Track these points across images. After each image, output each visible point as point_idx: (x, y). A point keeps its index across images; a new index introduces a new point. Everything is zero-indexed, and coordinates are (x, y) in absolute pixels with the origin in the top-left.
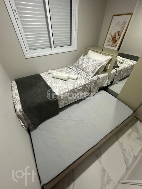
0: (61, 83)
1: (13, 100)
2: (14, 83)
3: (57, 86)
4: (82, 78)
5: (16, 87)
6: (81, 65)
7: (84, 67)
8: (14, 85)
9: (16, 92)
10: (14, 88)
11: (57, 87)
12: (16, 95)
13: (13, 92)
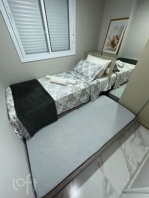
0: (59, 88)
1: (7, 107)
3: (54, 90)
4: (81, 82)
7: (83, 71)
8: (8, 91)
10: (8, 94)
12: (10, 101)
13: (7, 98)
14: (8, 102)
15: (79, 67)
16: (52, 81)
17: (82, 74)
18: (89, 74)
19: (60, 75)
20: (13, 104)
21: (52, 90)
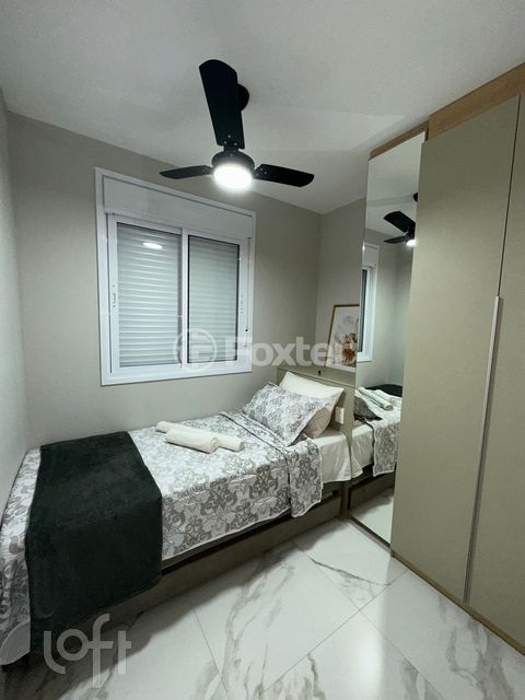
0: (188, 458)
1: (6, 507)
2: (36, 454)
3: (170, 466)
4: (259, 446)
5: (36, 466)
6: (262, 409)
7: (267, 414)
8: (31, 460)
9: (29, 481)
10: (28, 469)
11: (170, 470)
12: (24, 491)
13: (19, 482)
14: (17, 493)
15: (259, 402)
16: (173, 440)
17: (264, 423)
18: (284, 423)
19: (200, 422)
20: (27, 501)
21: (163, 465)
